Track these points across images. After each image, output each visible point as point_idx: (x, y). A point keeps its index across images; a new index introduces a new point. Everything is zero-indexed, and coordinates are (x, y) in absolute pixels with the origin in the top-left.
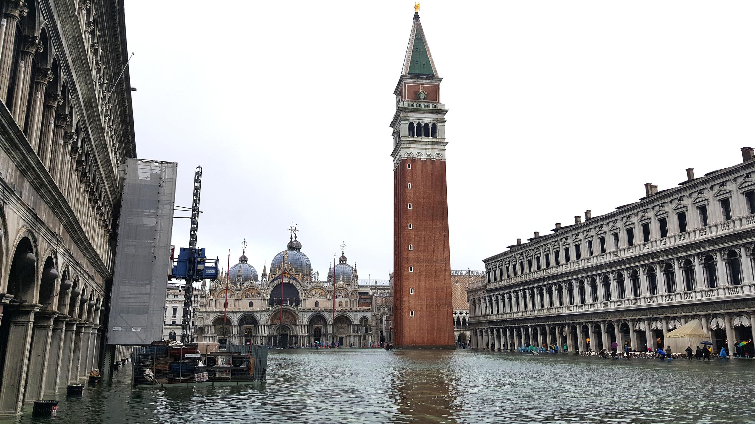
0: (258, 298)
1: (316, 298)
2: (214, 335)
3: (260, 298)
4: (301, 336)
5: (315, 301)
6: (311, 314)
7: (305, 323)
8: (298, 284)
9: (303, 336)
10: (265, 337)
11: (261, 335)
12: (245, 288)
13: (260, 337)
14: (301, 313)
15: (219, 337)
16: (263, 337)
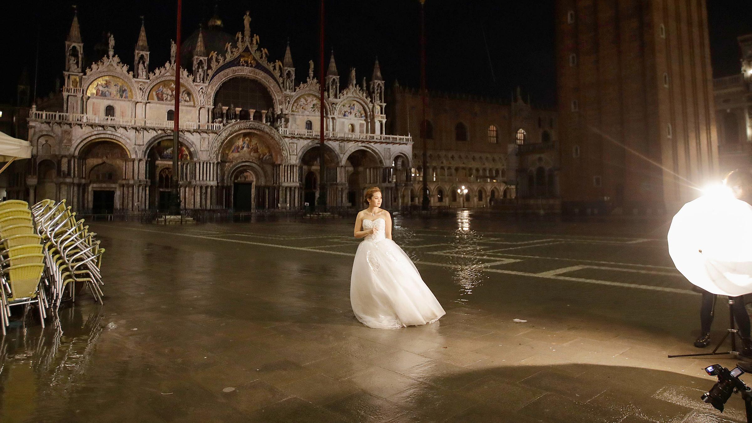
0: (186, 103)
1: (307, 113)
2: (83, 181)
3: (192, 103)
4: (286, 188)
5: (306, 119)
6: (306, 142)
7: (294, 160)
8: (271, 80)
9: (290, 188)
10: (212, 187)
11: (202, 183)
12: (157, 78)
13: (201, 187)
14: (286, 140)
15: (95, 185)
16: (207, 187)
